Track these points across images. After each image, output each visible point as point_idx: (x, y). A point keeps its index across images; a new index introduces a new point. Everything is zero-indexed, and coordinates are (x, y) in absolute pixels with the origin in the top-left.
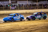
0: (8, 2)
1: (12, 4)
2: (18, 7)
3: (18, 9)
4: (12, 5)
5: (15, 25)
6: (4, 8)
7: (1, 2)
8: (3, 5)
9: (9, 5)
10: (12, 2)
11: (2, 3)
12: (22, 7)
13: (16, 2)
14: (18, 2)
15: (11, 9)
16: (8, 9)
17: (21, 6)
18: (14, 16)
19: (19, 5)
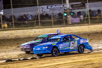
0: (62, 6)
1: (72, 9)
2: (88, 16)
3: (88, 23)
4: (73, 13)
5: (83, 62)
6: (52, 21)
7: (46, 6)
8: (50, 15)
9: (65, 12)
10: (72, 6)
11: (48, 8)
12: (98, 17)
13: (83, 5)
14: (88, 5)
15: (70, 23)
16: (63, 22)
17: (96, 15)
18: (61, 43)
19: (90, 11)
